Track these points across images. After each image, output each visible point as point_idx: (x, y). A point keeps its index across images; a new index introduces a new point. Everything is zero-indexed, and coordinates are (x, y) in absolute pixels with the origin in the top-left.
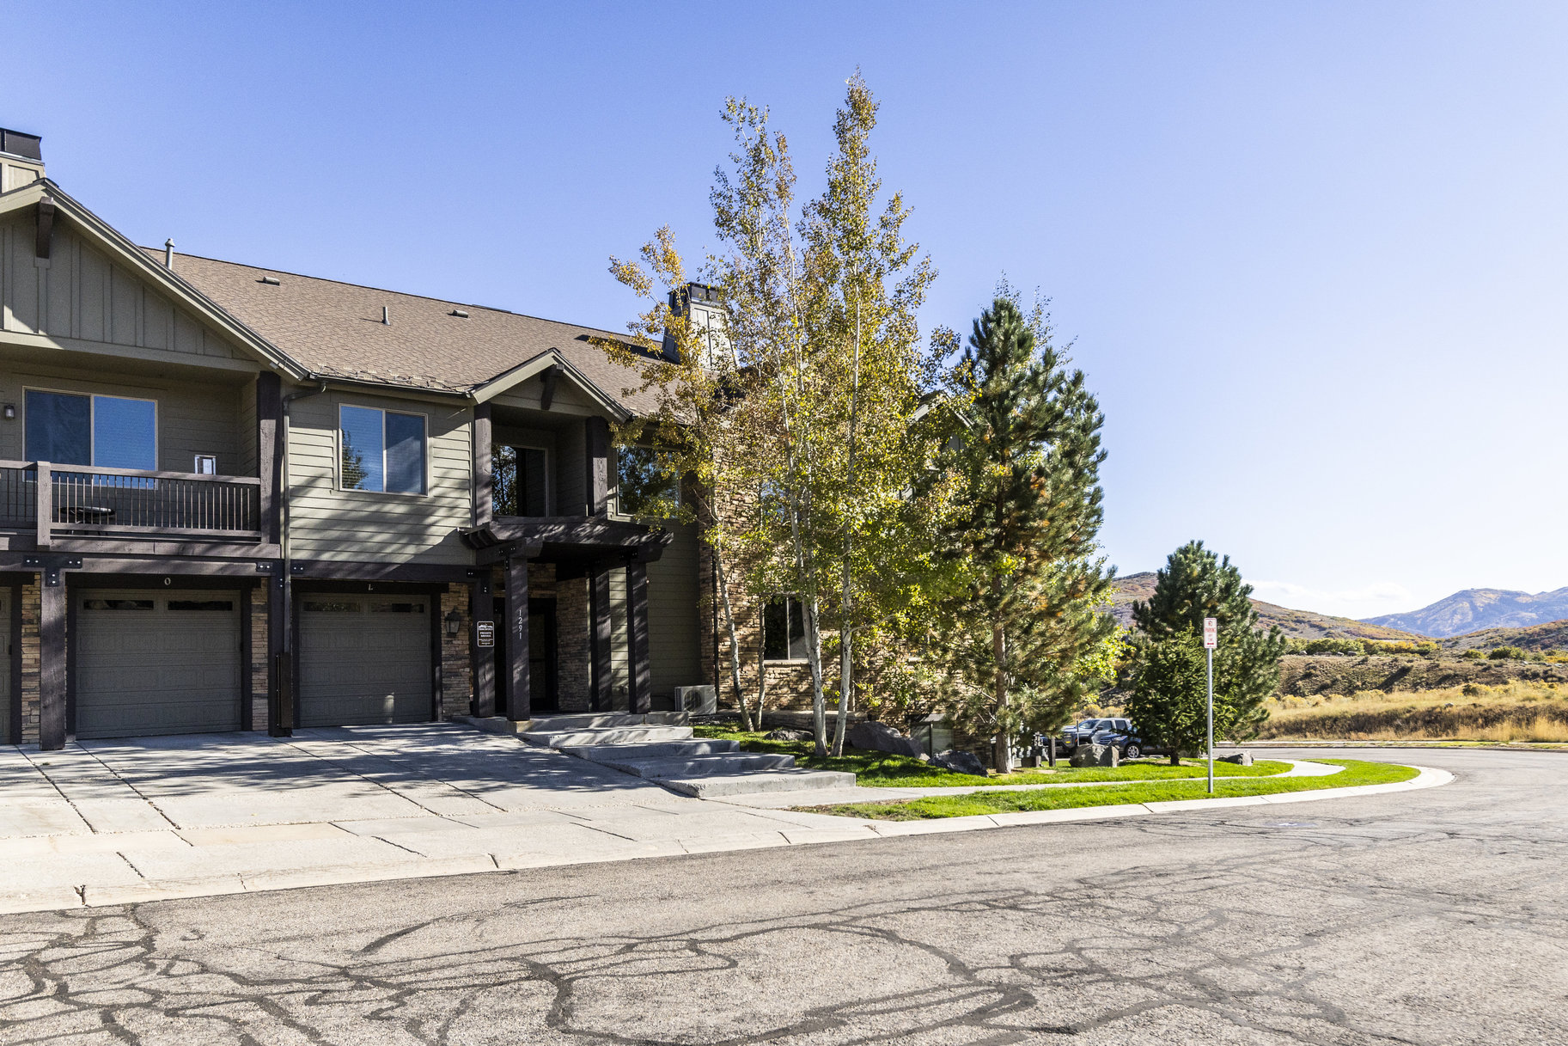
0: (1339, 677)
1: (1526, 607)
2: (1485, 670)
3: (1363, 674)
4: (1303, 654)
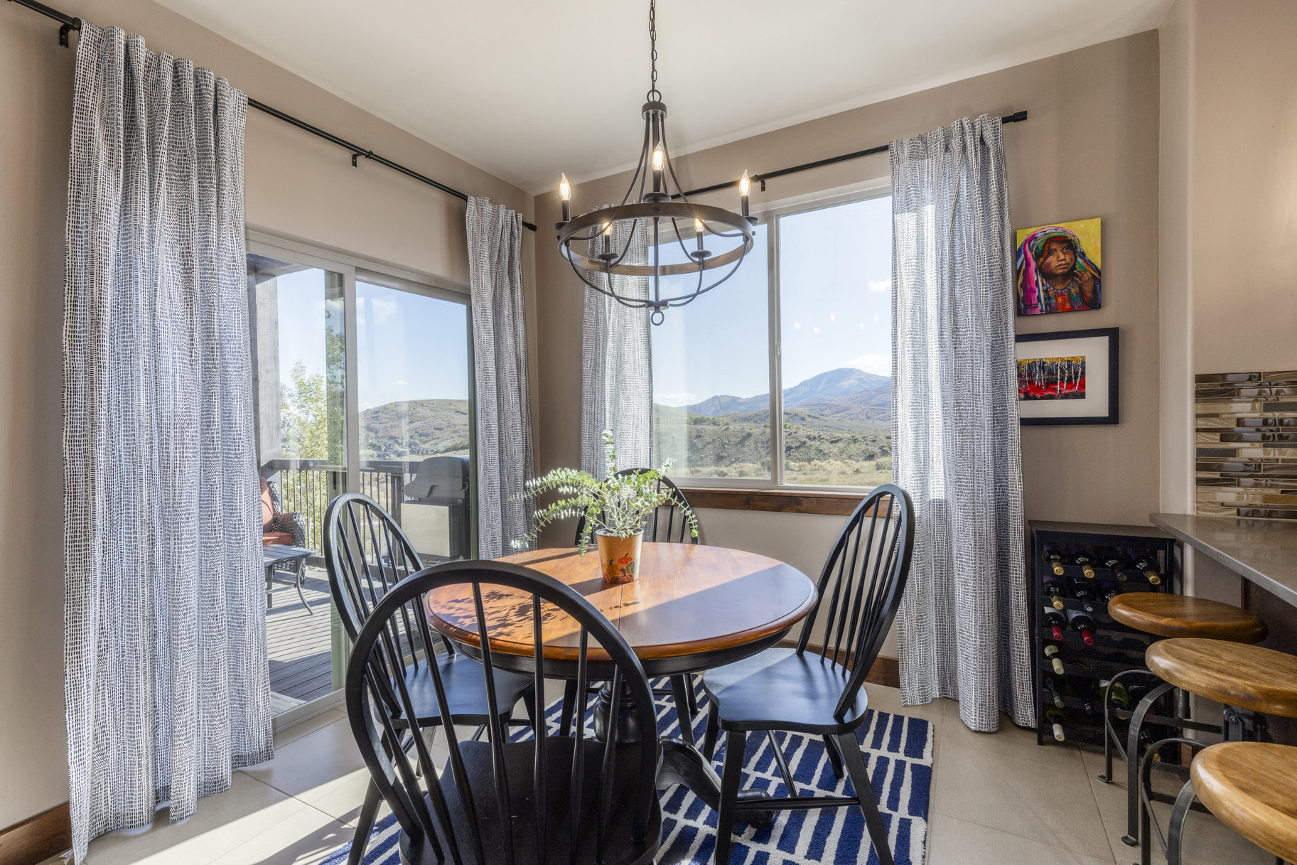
0: (715, 437)
1: (741, 404)
2: (789, 435)
3: (728, 436)
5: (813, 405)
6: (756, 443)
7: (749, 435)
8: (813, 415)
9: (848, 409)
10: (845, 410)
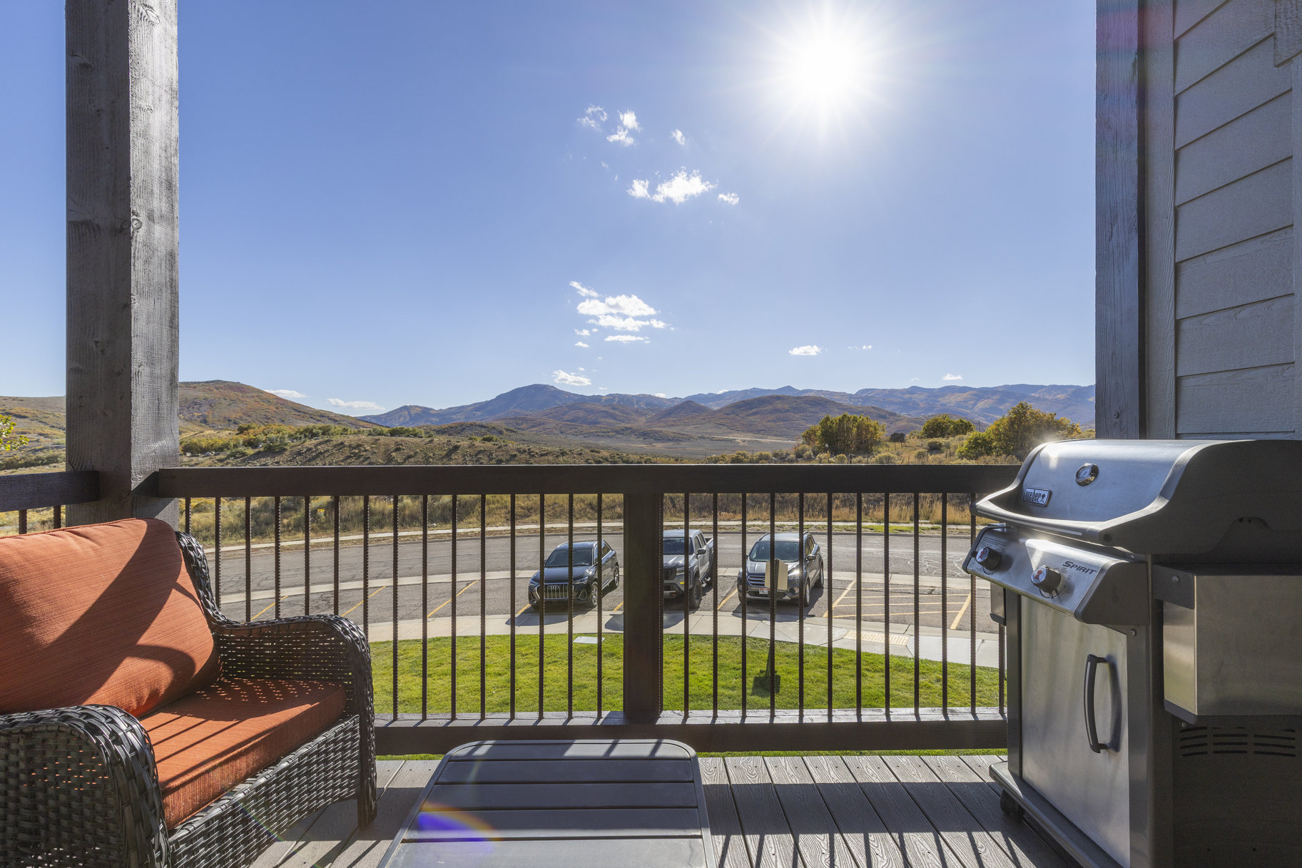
0: (418, 450)
1: (433, 415)
2: (500, 447)
3: (432, 449)
4: (388, 436)
5: (510, 419)
6: (464, 456)
7: (456, 448)
8: (511, 428)
9: (543, 424)
10: (540, 425)
